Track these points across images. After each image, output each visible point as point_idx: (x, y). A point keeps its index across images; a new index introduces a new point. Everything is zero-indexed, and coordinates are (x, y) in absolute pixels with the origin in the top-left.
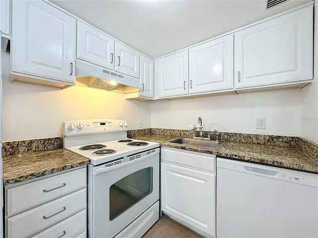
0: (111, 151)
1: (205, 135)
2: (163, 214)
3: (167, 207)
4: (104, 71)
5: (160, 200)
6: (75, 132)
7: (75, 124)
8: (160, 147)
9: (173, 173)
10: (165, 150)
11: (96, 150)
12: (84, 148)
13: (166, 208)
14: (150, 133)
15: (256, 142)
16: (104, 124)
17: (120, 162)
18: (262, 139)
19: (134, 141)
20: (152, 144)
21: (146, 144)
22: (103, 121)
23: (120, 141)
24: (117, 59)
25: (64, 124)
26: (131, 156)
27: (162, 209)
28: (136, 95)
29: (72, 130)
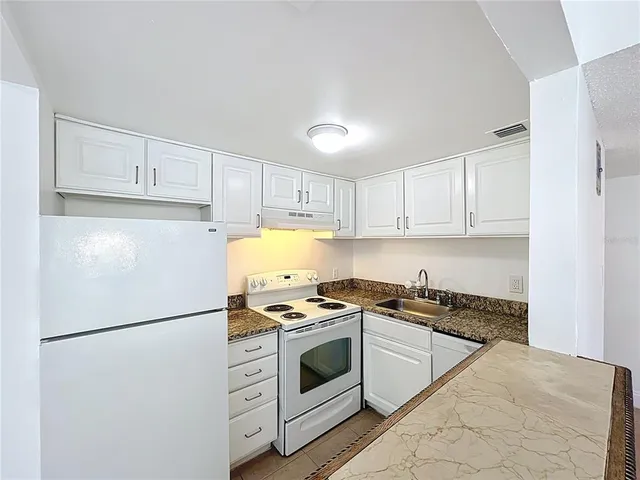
0: (299, 316)
1: (433, 295)
2: (367, 406)
3: (371, 394)
4: (291, 214)
5: (362, 384)
6: (258, 289)
7: (258, 278)
8: (362, 312)
9: (379, 349)
10: (369, 317)
11: (284, 313)
12: (270, 309)
13: (369, 396)
14: (350, 286)
15: (508, 312)
16: (289, 277)
17: (311, 329)
18: (517, 308)
19: (328, 300)
20: (350, 307)
21: (342, 306)
22: (287, 274)
23: (309, 300)
24: (304, 196)
25: (247, 280)
26: (323, 322)
27: (365, 398)
28: (329, 235)
29: (255, 287)
